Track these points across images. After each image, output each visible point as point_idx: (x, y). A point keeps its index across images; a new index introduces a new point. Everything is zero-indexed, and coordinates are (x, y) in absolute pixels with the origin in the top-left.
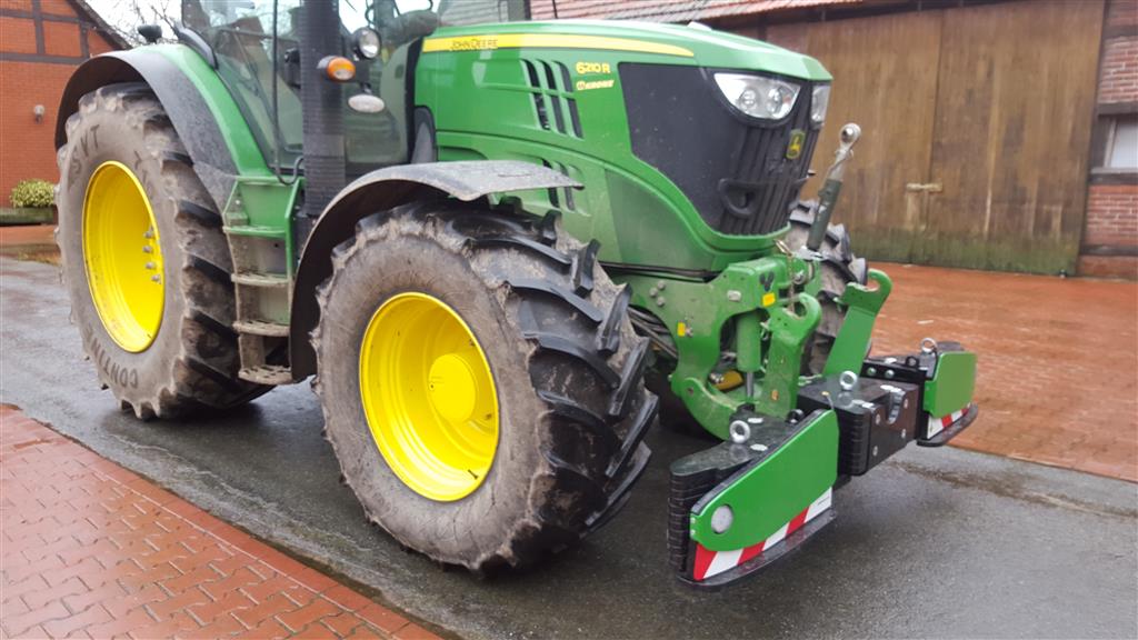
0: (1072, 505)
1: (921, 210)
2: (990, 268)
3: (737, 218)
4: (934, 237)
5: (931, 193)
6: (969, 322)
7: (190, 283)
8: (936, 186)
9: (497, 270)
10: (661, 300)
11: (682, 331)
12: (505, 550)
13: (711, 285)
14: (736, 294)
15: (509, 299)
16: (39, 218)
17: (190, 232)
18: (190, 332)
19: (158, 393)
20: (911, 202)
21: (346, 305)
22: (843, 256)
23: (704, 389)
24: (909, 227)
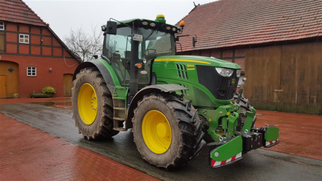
0: (302, 163)
1: (278, 97)
2: (297, 112)
3: (221, 96)
4: (282, 104)
5: (281, 92)
6: (289, 125)
7: (104, 109)
8: (282, 91)
9: (172, 106)
10: (205, 113)
11: (210, 120)
12: (173, 163)
13: (216, 110)
14: (221, 112)
15: (174, 111)
16: (49, 96)
17: (105, 98)
18: (103, 120)
19: (94, 134)
20: (275, 95)
21: (140, 113)
22: (248, 106)
23: (215, 133)
24: (275, 101)
